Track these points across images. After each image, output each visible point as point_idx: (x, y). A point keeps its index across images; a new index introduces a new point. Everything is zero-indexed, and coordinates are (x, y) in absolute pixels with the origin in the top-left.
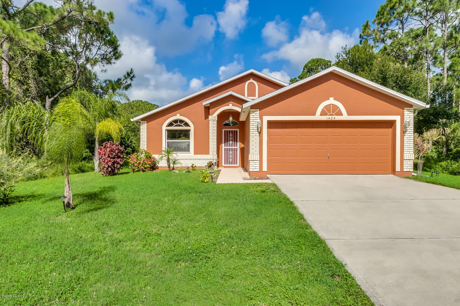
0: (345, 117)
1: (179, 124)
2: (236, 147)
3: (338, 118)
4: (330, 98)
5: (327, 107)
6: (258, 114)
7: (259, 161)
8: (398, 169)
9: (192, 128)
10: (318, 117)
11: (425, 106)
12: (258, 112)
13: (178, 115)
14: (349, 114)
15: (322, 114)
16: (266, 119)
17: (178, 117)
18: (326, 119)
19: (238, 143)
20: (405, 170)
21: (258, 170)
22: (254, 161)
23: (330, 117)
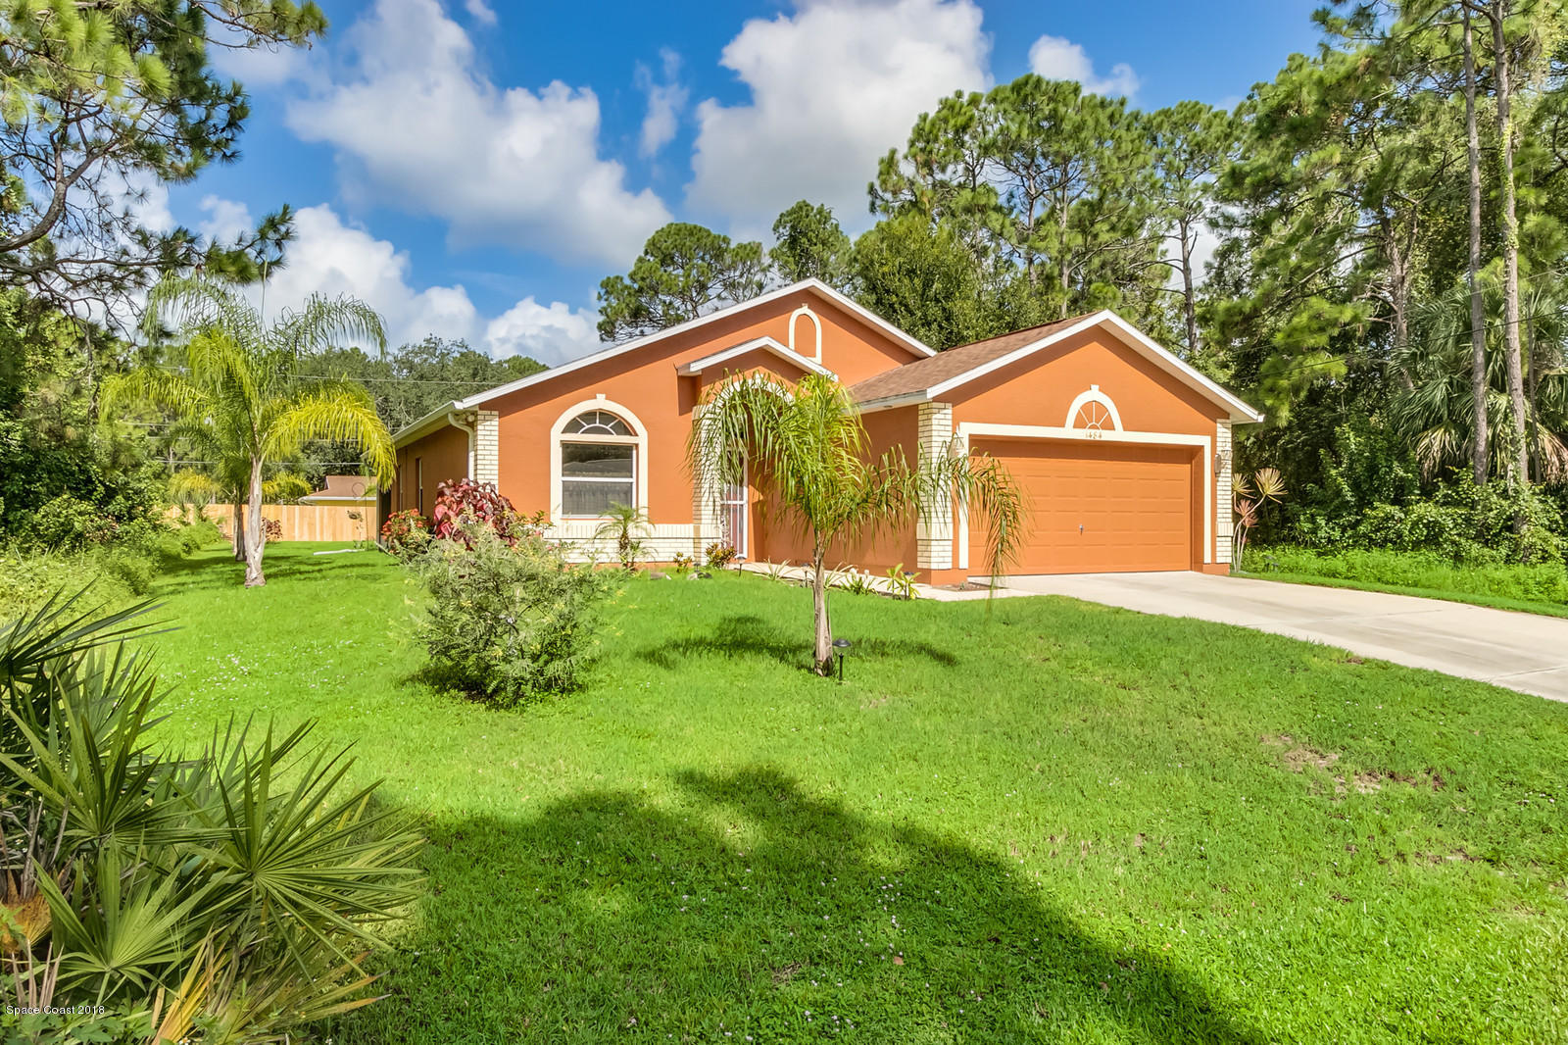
0: (1119, 435)
1: (597, 424)
2: (738, 502)
3: (1107, 436)
4: (1093, 386)
5: (1087, 407)
6: (950, 417)
7: (950, 543)
8: (1207, 559)
9: (642, 439)
10: (1068, 432)
11: (1255, 417)
12: (950, 411)
13: (601, 397)
14: (1125, 429)
15: (1079, 424)
16: (968, 429)
17: (601, 402)
18: (1084, 438)
19: (745, 489)
20: (1219, 560)
21: (950, 566)
22: (941, 543)
23: (1093, 431)
